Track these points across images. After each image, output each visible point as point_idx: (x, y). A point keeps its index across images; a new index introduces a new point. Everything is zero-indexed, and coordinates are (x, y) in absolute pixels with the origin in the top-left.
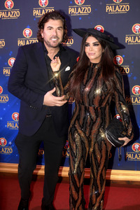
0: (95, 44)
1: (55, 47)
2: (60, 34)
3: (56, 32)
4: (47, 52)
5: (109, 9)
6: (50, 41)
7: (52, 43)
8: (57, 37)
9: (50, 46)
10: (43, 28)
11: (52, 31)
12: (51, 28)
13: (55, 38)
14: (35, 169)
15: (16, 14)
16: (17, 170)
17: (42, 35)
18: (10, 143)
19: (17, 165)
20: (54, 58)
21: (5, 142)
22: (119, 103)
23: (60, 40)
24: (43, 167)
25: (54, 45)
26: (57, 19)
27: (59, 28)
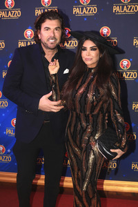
0: (92, 49)
1: (53, 49)
2: (58, 34)
3: (54, 33)
4: (45, 54)
5: (116, 9)
6: (47, 43)
7: (49, 45)
8: (54, 38)
9: (47, 48)
10: (40, 29)
11: (49, 31)
12: (48, 29)
13: (52, 39)
14: (34, 178)
15: (17, 14)
16: (16, 180)
17: (39, 36)
18: (9, 151)
19: (15, 174)
20: (53, 61)
21: (3, 150)
22: (114, 111)
23: (58, 41)
24: (43, 177)
25: (52, 46)
26: (54, 19)
27: (56, 29)
